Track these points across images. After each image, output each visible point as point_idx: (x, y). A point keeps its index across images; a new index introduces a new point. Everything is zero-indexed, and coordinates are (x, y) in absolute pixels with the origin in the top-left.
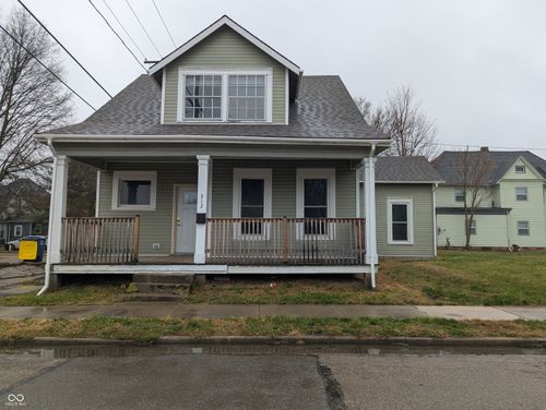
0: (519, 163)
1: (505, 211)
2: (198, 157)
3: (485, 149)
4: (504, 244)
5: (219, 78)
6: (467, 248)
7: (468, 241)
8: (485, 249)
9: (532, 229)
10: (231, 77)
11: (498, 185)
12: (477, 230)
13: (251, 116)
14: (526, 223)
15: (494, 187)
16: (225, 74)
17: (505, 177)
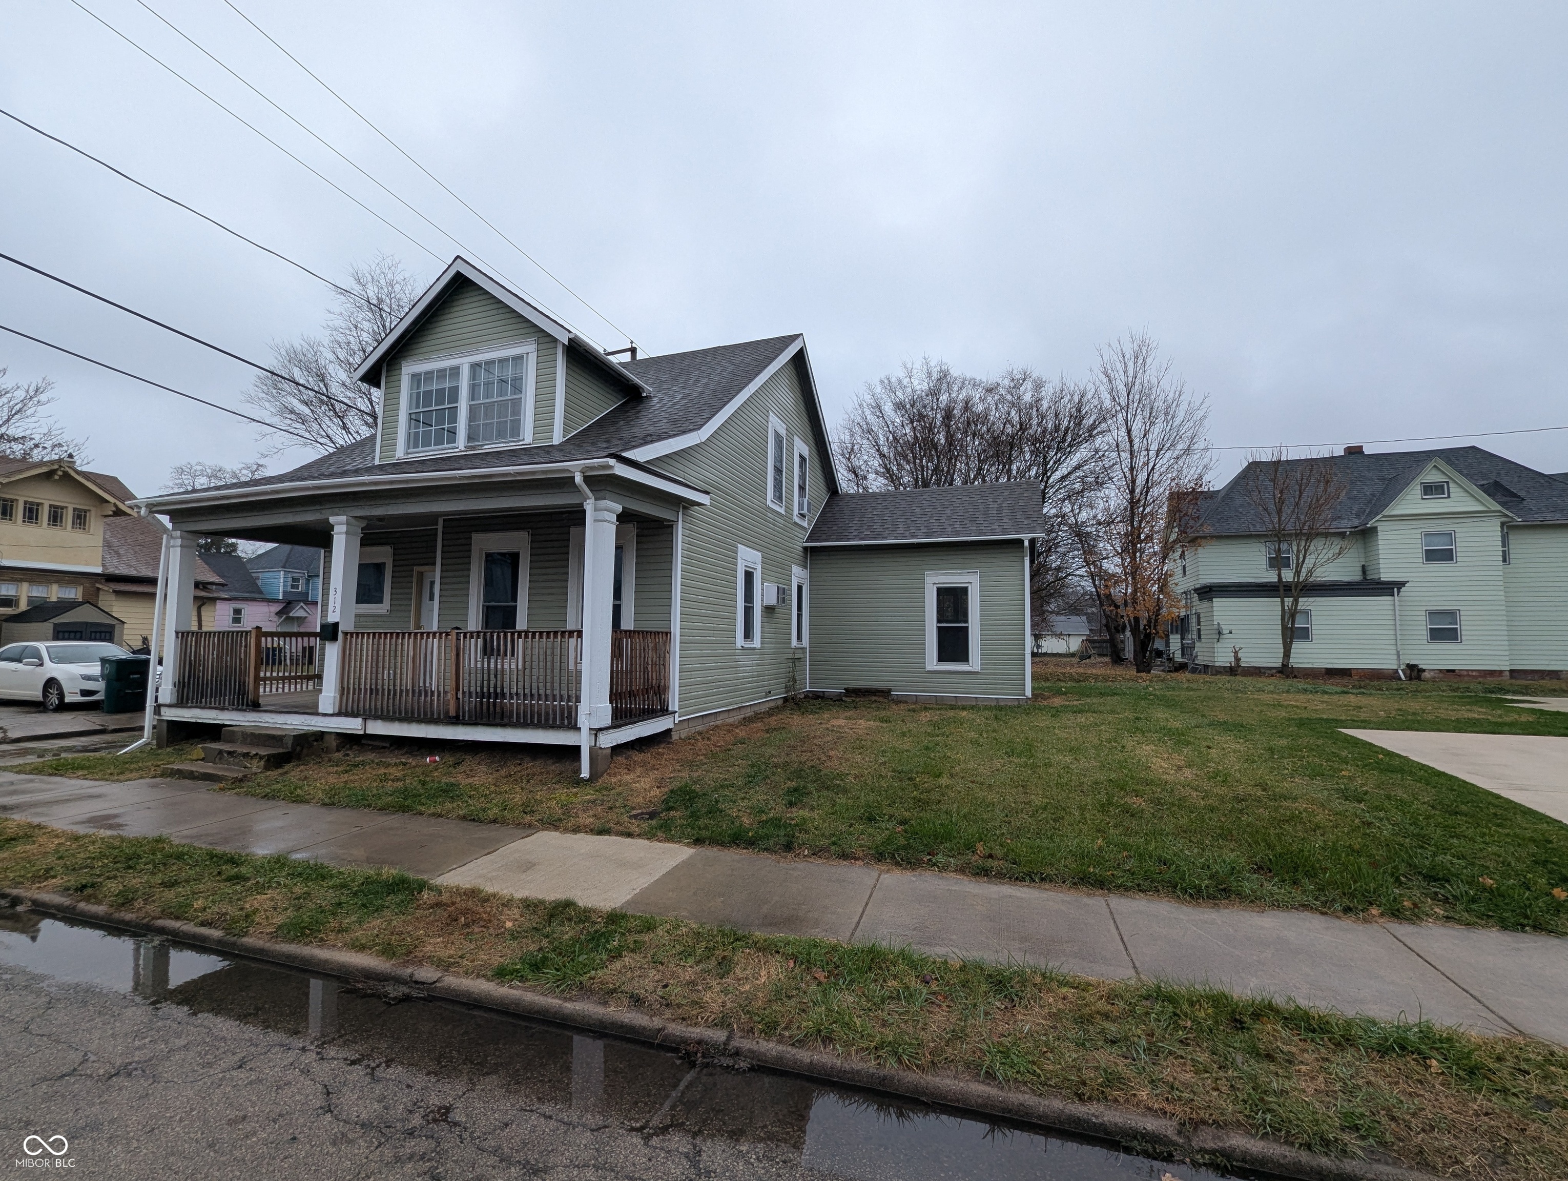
0: (1432, 476)
1: (1390, 588)
2: (332, 520)
3: (1354, 452)
4: (1387, 662)
5: (455, 371)
6: (1286, 671)
7: (1287, 654)
8: (1331, 673)
9: (1466, 627)
10: (475, 367)
11: (1374, 530)
12: (1315, 631)
13: (501, 435)
14: (1452, 615)
15: (1366, 534)
16: (464, 363)
17: (1390, 511)
